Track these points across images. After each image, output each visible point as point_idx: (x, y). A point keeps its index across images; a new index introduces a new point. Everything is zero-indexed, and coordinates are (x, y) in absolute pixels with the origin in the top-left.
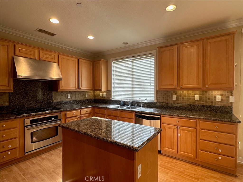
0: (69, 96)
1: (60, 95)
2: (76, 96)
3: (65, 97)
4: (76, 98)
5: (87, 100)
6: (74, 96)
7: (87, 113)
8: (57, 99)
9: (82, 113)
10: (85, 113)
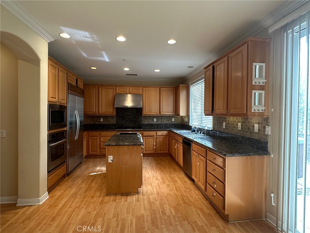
0: (155, 120)
1: (148, 119)
2: (162, 120)
3: (152, 120)
4: (162, 122)
5: (174, 124)
6: (160, 120)
7: (163, 135)
8: (145, 122)
9: (157, 135)
10: (161, 135)
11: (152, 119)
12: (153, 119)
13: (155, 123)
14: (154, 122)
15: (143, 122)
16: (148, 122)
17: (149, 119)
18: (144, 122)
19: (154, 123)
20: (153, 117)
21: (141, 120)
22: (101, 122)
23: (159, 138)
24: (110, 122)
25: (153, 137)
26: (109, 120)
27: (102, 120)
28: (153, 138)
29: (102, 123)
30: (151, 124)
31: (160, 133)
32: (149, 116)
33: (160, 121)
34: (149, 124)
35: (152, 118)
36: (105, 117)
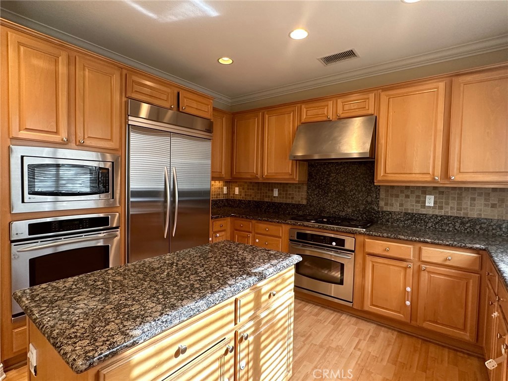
0: (429, 201)
2: (460, 204)
3: (418, 202)
4: (459, 209)
7: (447, 263)
8: (392, 205)
9: (424, 259)
10: (439, 260)
11: (418, 197)
12: (422, 199)
13: (431, 212)
14: (424, 206)
15: (382, 203)
16: (401, 205)
17: (407, 197)
18: (386, 204)
19: (424, 211)
20: (425, 190)
21: (376, 198)
22: (275, 197)
23: (429, 272)
24: (293, 198)
25: (404, 264)
26: (290, 194)
27: (276, 193)
28: (406, 268)
29: (277, 201)
30: (413, 215)
31: (434, 254)
32: (407, 187)
33: (451, 205)
34: (406, 214)
35: (419, 193)
36: (283, 186)
